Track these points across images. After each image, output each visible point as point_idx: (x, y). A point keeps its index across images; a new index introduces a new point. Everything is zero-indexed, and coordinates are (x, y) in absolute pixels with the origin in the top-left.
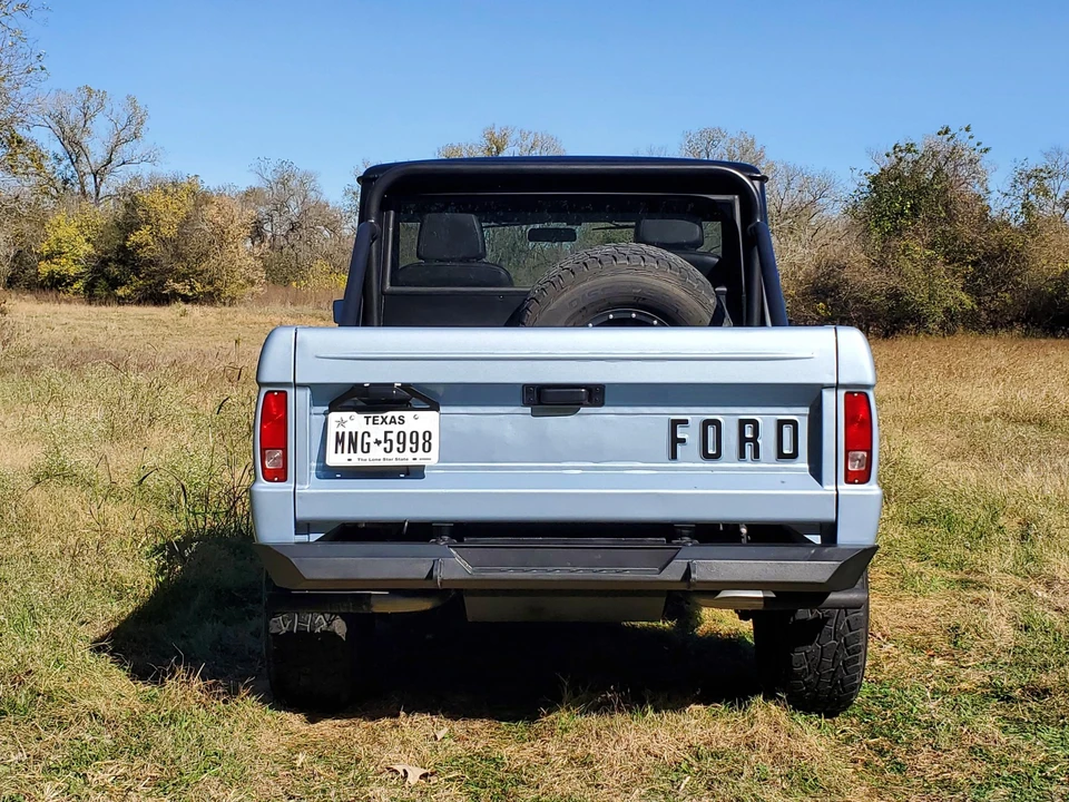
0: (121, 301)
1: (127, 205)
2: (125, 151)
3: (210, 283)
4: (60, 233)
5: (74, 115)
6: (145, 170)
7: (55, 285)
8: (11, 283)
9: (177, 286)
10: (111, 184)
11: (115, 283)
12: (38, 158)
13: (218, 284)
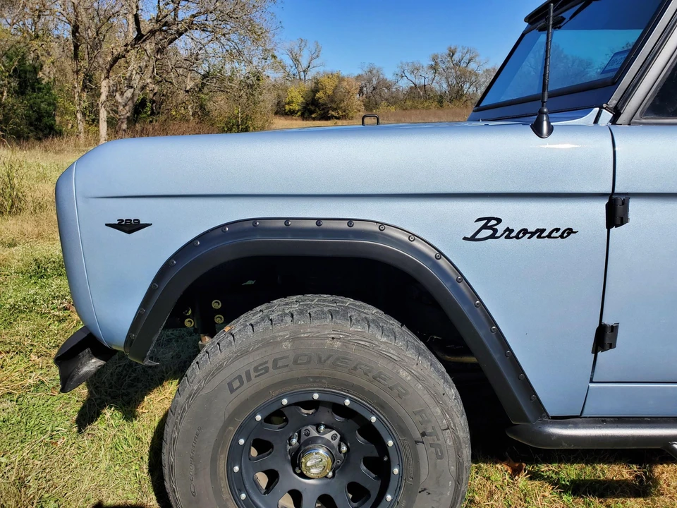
0: (314, 119)
1: (315, 83)
2: (314, 63)
3: (344, 112)
4: (293, 94)
5: (296, 50)
6: (321, 69)
7: (291, 113)
8: (276, 113)
9: (333, 113)
10: (310, 75)
11: (312, 112)
12: (284, 68)
13: (347, 111)
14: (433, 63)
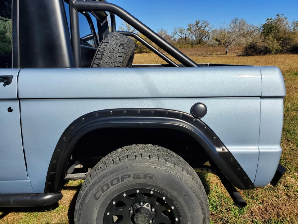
14: (189, 28)
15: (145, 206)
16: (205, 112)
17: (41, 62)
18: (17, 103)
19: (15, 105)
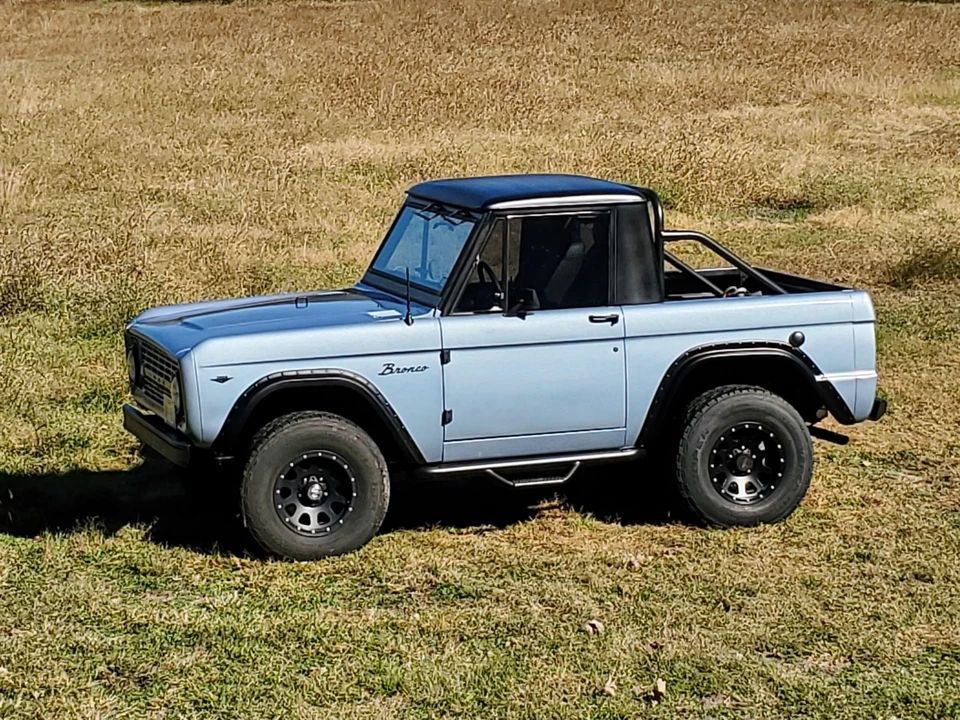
15: (746, 452)
16: (802, 340)
17: (637, 299)
18: (622, 342)
19: (619, 344)
